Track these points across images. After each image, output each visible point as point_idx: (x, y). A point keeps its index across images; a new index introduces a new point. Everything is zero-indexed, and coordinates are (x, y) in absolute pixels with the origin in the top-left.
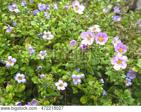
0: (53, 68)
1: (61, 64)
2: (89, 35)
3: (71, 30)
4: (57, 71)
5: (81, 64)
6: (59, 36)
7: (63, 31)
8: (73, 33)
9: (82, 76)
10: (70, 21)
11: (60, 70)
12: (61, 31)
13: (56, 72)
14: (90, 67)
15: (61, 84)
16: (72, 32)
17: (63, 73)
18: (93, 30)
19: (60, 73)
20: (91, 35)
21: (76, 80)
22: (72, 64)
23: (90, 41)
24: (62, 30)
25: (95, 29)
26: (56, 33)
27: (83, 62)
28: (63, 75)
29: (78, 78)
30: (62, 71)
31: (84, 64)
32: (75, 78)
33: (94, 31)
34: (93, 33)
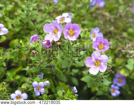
0: (9, 74)
1: (20, 68)
2: (54, 28)
3: (34, 21)
4: (14, 78)
5: (46, 67)
6: (17, 30)
7: (23, 23)
8: (36, 24)
9: (46, 84)
10: (31, 9)
11: (18, 77)
12: (19, 23)
13: (12, 79)
14: (59, 70)
15: (19, 95)
16: (34, 24)
17: (23, 81)
18: (60, 21)
19: (19, 80)
20: (58, 27)
21: (38, 89)
22: (33, 68)
23: (57, 36)
24: (21, 21)
25: (63, 18)
26: (12, 25)
27: (49, 64)
28: (23, 83)
29: (41, 87)
30: (21, 78)
31: (51, 67)
32: (36, 87)
33: (62, 22)
34: (60, 24)
